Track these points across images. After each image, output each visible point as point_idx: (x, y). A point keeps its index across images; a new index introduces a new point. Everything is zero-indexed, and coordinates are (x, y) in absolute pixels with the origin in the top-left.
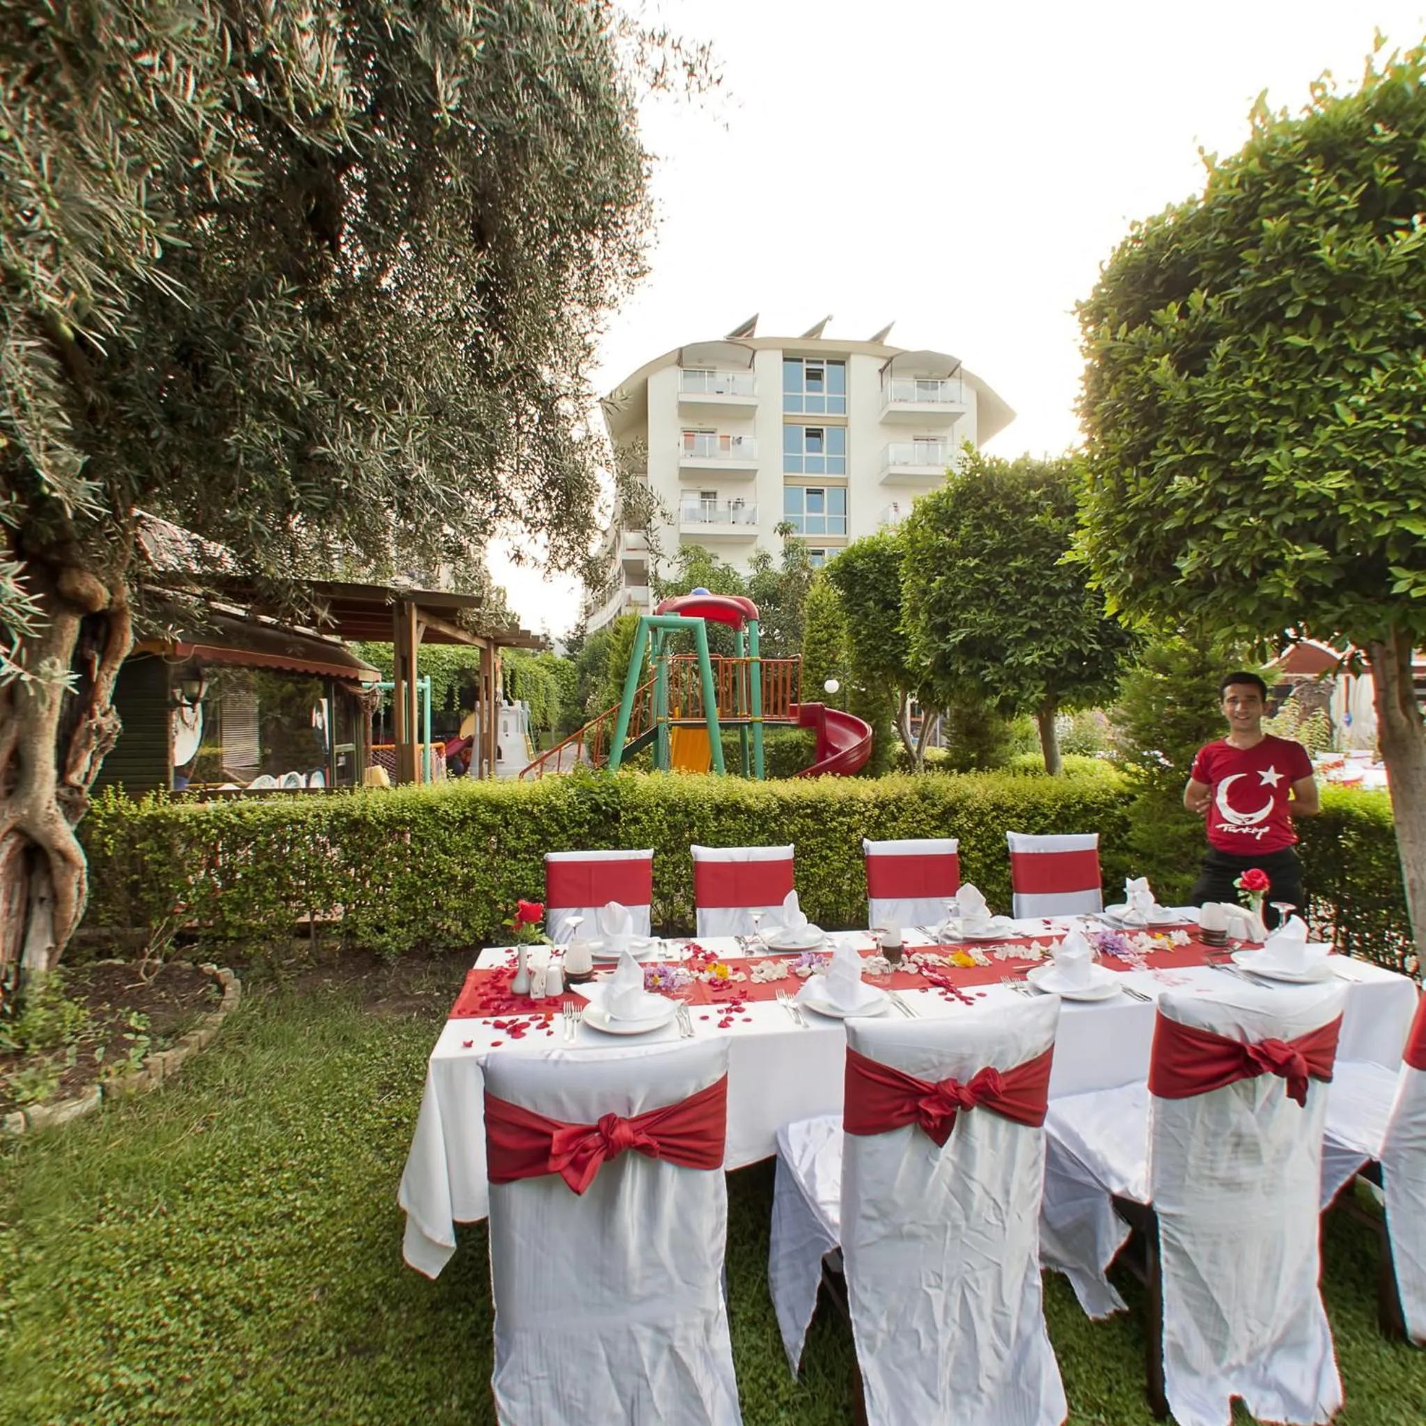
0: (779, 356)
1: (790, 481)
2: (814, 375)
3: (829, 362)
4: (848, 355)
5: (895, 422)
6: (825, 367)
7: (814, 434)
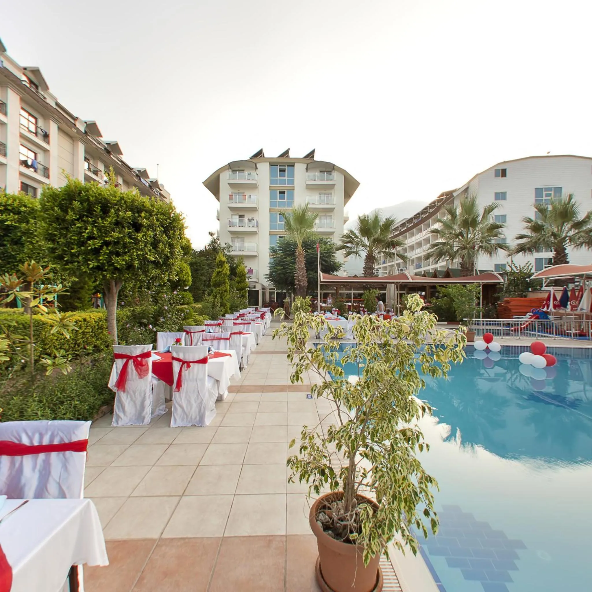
0: (268, 164)
1: (272, 211)
2: (282, 171)
3: (288, 166)
4: (294, 163)
5: (310, 188)
6: (286, 168)
7: (282, 193)
